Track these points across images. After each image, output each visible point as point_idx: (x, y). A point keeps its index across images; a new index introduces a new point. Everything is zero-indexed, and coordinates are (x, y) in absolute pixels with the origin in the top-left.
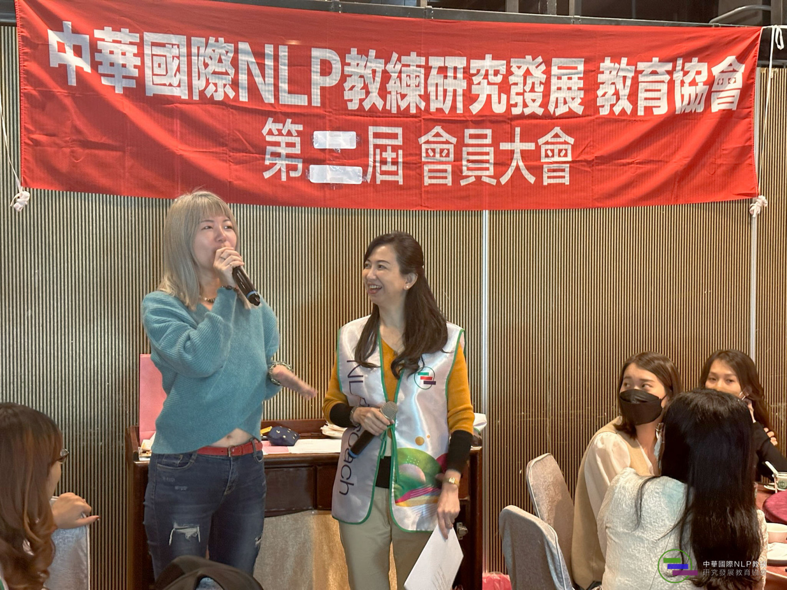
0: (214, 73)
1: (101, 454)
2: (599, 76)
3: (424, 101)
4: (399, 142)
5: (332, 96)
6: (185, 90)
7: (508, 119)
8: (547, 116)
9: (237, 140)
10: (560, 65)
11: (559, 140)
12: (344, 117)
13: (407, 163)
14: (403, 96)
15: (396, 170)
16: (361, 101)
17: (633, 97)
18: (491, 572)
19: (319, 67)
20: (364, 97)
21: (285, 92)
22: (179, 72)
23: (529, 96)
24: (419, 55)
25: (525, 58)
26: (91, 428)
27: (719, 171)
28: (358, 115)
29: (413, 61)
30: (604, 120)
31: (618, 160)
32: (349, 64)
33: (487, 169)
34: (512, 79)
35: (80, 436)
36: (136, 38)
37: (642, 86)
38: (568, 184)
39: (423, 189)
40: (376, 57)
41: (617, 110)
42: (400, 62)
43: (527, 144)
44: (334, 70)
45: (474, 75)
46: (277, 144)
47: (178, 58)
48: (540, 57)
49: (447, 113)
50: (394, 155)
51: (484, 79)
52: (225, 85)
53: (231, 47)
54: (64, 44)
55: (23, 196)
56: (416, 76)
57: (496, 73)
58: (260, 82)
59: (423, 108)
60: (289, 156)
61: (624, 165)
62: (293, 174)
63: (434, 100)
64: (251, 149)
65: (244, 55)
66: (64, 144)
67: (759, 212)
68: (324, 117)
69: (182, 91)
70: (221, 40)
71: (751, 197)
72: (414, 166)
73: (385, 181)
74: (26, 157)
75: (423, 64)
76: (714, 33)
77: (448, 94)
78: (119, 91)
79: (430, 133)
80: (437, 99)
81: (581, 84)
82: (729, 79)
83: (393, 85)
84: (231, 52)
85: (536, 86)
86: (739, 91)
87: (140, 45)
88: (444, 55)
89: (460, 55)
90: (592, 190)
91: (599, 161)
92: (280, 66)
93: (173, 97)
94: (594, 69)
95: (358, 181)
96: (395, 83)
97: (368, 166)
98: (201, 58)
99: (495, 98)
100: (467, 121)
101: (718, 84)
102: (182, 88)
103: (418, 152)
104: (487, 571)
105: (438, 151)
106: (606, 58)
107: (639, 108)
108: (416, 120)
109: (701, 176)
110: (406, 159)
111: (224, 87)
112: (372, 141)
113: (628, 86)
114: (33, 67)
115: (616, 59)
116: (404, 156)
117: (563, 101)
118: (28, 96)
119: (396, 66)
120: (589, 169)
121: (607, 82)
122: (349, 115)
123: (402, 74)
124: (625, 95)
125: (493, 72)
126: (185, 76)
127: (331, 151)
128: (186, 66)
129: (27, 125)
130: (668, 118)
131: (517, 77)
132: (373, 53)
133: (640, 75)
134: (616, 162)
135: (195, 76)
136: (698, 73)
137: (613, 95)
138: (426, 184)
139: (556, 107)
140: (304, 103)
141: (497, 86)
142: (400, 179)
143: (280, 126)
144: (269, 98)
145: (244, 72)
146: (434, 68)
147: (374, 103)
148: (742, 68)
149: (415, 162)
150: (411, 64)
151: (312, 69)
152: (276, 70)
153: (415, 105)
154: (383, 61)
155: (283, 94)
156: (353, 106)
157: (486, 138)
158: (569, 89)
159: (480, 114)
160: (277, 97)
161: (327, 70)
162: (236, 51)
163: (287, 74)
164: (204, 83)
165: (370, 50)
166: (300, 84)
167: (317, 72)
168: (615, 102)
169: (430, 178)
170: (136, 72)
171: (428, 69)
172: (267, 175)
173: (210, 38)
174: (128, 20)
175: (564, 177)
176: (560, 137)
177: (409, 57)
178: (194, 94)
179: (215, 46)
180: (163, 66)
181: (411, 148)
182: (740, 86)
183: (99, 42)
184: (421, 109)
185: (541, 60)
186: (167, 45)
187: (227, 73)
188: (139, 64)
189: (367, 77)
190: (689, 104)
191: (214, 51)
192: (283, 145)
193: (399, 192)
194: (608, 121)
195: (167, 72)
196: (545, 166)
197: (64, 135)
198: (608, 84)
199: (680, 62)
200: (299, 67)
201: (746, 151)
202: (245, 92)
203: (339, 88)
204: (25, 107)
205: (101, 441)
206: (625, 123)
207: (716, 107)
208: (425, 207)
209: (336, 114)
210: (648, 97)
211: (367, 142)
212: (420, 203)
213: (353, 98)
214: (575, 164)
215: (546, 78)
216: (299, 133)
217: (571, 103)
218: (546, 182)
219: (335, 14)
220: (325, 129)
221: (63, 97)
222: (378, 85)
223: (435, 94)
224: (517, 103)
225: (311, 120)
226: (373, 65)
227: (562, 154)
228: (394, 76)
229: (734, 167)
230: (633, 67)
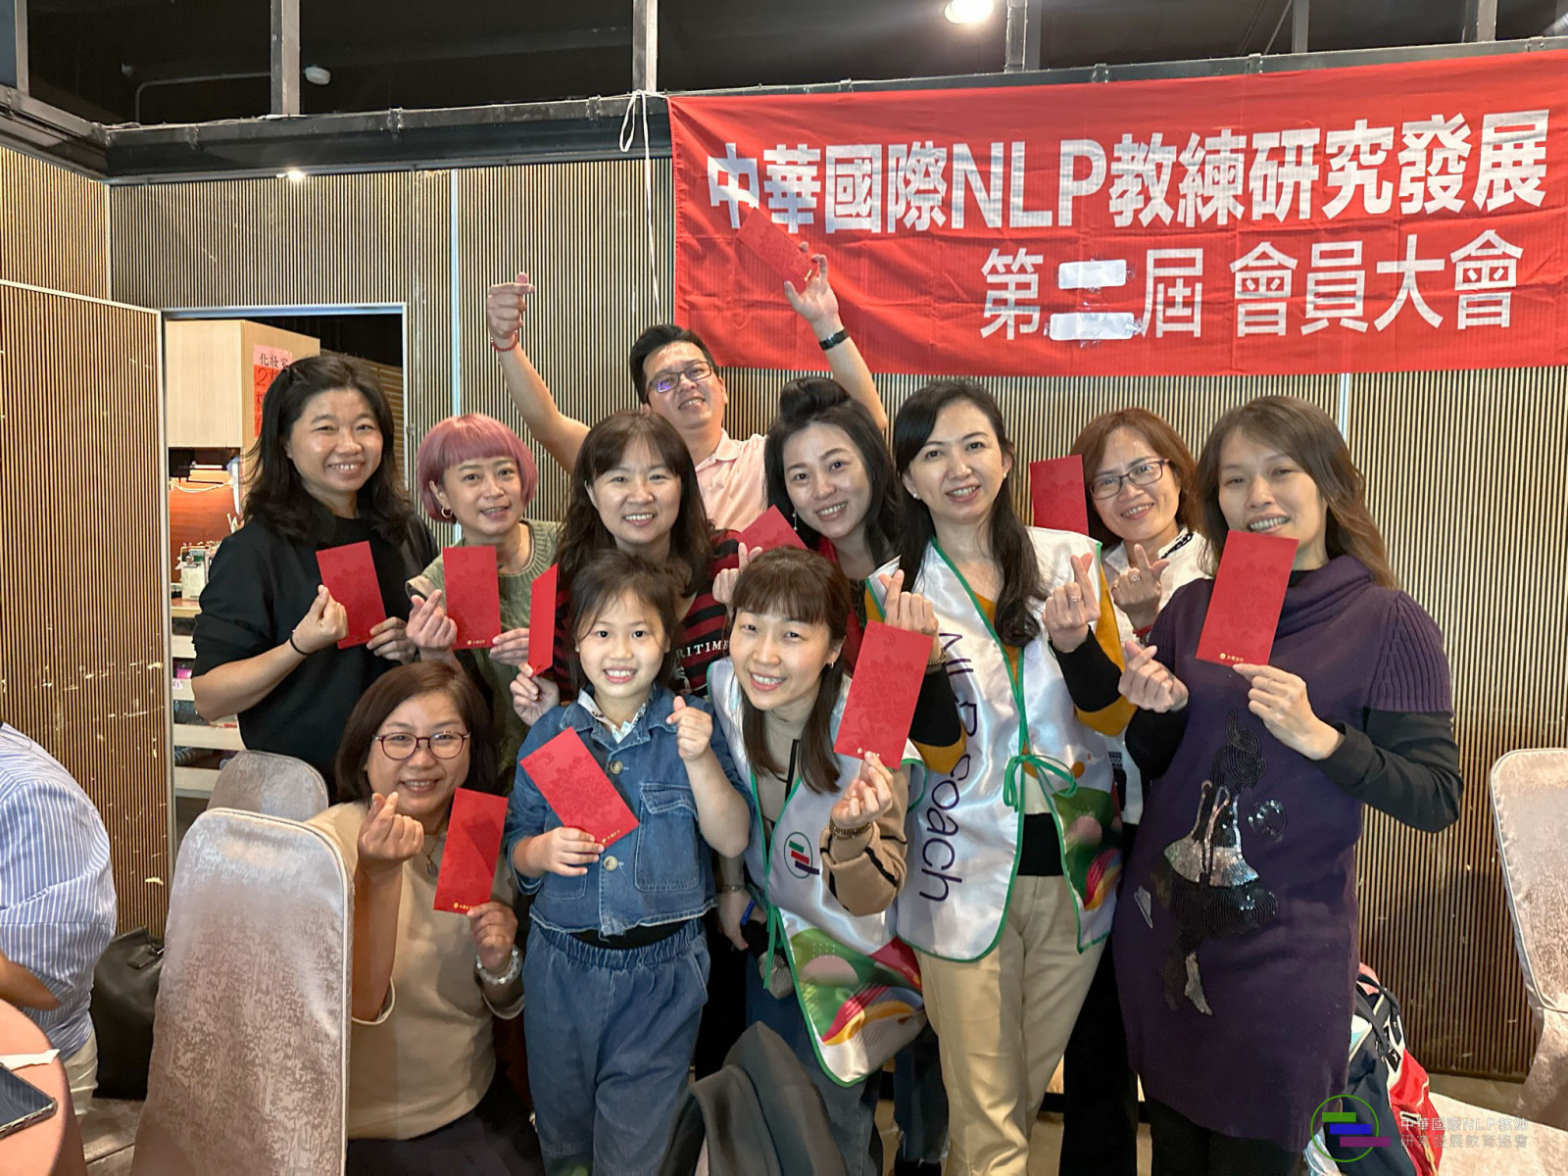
0: (918, 192)
3: (1242, 204)
4: (1197, 270)
5: (1093, 208)
6: (877, 220)
7: (1395, 222)
8: (1471, 212)
9: (944, 285)
10: (1500, 125)
11: (1491, 252)
12: (1108, 239)
13: (1209, 303)
14: (1206, 200)
15: (1190, 314)
16: (1137, 212)
19: (1072, 167)
20: (1141, 205)
21: (1018, 208)
22: (871, 196)
23: (1435, 182)
24: (1235, 133)
25: (1430, 119)
28: (1131, 235)
29: (1226, 144)
33: (1352, 306)
34: (1404, 157)
36: (816, 154)
38: (1508, 325)
39: (1235, 343)
40: (1164, 143)
42: (1203, 147)
43: (1429, 262)
44: (1094, 171)
45: (1334, 156)
46: (1004, 286)
47: (870, 176)
48: (1460, 115)
49: (1281, 219)
50: (1188, 292)
51: (1350, 160)
52: (932, 208)
53: (942, 152)
54: (727, 174)
56: (1230, 167)
57: (1374, 149)
58: (983, 198)
59: (1239, 216)
60: (1019, 303)
62: (1024, 329)
63: (1259, 202)
64: (965, 296)
65: (960, 162)
68: (1076, 241)
69: (873, 222)
70: (929, 144)
72: (1222, 306)
73: (1171, 333)
75: (1242, 145)
77: (1284, 190)
78: (793, 229)
79: (1250, 254)
80: (1264, 199)
81: (1541, 153)
83: (1191, 184)
84: (943, 160)
85: (1450, 164)
88: (1279, 128)
89: (1309, 127)
92: (1013, 173)
93: (861, 231)
95: (1127, 334)
96: (1193, 181)
97: (1143, 310)
98: (901, 174)
99: (1370, 191)
100: (1317, 230)
102: (873, 217)
103: (1229, 285)
105: (1263, 281)
108: (1229, 234)
110: (1206, 297)
111: (931, 211)
112: (1152, 271)
114: (691, 208)
116: (1204, 291)
117: (1503, 186)
118: (686, 247)
119: (1197, 154)
120: (1551, 300)
122: (1116, 235)
123: (1207, 167)
125: (1368, 148)
126: (878, 200)
127: (1084, 291)
128: (880, 187)
129: (682, 285)
131: (1414, 151)
132: (1157, 138)
135: (892, 200)
138: (1240, 334)
139: (1490, 195)
140: (1047, 222)
141: (1375, 171)
142: (1196, 328)
143: (1008, 259)
144: (994, 221)
145: (959, 185)
146: (1262, 151)
147: (1157, 215)
149: (1222, 300)
150: (1222, 148)
151: (1061, 172)
152: (1007, 178)
153: (1226, 212)
154: (1174, 149)
155: (1016, 213)
156: (1123, 221)
157: (1352, 256)
158: (1517, 163)
159: (1341, 218)
160: (1006, 218)
161: (1085, 171)
162: (950, 158)
163: (1022, 183)
164: (903, 208)
165: (1154, 134)
166: (1042, 195)
167: (1068, 176)
169: (1248, 324)
170: (813, 203)
172: (986, 332)
173: (914, 143)
174: (804, 132)
175: (1499, 314)
176: (1493, 246)
177: (1218, 139)
178: (889, 224)
179: (920, 154)
180: (850, 190)
181: (1217, 279)
183: (769, 167)
184: (1235, 217)
185: (1463, 120)
186: (855, 160)
187: (935, 191)
188: (818, 190)
189: (1148, 176)
191: (919, 161)
192: (1012, 287)
193: (1194, 348)
195: (854, 198)
196: (1461, 297)
197: (724, 294)
200: (1042, 172)
202: (961, 216)
203: (1103, 194)
204: (681, 261)
208: (1237, 370)
209: (1096, 236)
211: (1143, 274)
212: (1228, 364)
213: (1123, 209)
214: (1523, 292)
215: (1471, 150)
216: (1037, 268)
217: (1519, 187)
218: (1463, 323)
219: (1099, 85)
220: (1077, 260)
221: (723, 245)
222: (1164, 186)
223: (1261, 192)
224: (1412, 195)
225: (1055, 247)
226: (1157, 157)
227: (1497, 276)
228: (1193, 169)
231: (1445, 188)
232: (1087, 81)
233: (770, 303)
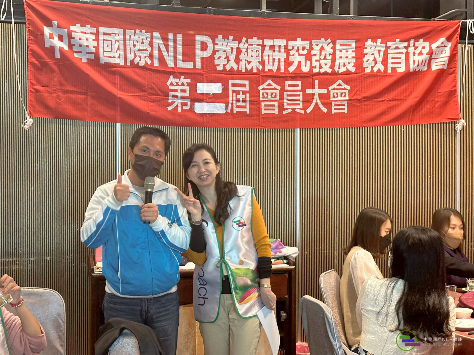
0: (139, 50)
1: (73, 271)
2: (365, 50)
3: (261, 65)
4: (247, 89)
5: (208, 62)
6: (122, 60)
7: (311, 75)
8: (334, 73)
9: (151, 89)
10: (341, 44)
11: (341, 87)
12: (215, 75)
13: (251, 101)
14: (249, 62)
15: (245, 105)
16: (225, 65)
17: (385, 62)
18: (303, 342)
19: (200, 46)
20: (226, 63)
21: (180, 61)
22: (119, 50)
23: (323, 62)
24: (258, 38)
25: (321, 40)
26: (67, 256)
27: (437, 105)
28: (222, 74)
29: (255, 42)
30: (367, 75)
31: (376, 98)
32: (217, 44)
33: (299, 104)
34: (313, 52)
35: (61, 260)
36: (94, 30)
37: (390, 56)
38: (347, 113)
39: (261, 116)
40: (233, 40)
41: (375, 70)
42: (247, 43)
43: (322, 90)
44: (208, 48)
45: (291, 50)
46: (176, 91)
47: (118, 41)
48: (329, 39)
49: (275, 72)
50: (244, 97)
51: (296, 52)
52: (145, 57)
53: (149, 35)
54: (53, 34)
55: (29, 121)
56: (257, 51)
57: (304, 48)
58: (166, 55)
59: (261, 69)
60: (182, 97)
61: (380, 102)
62: (185, 108)
63: (267, 65)
64: (160, 94)
65: (156, 40)
66: (53, 92)
67: (461, 129)
68: (203, 75)
69: (120, 60)
70: (143, 31)
71: (456, 120)
72: (256, 103)
73: (239, 112)
74: (32, 99)
75: (261, 43)
76: (432, 24)
77: (275, 61)
78: (84, 60)
79: (265, 84)
80: (269, 64)
81: (354, 55)
82: (442, 51)
83: (243, 56)
84: (149, 38)
85: (327, 56)
86: (448, 58)
87: (97, 34)
88: (273, 38)
89: (282, 39)
90: (361, 116)
91: (365, 100)
92: (177, 46)
93: (115, 64)
94: (361, 46)
95: (223, 112)
96: (244, 55)
97: (228, 103)
98: (132, 42)
99: (303, 63)
100: (287, 76)
101: (435, 54)
102: (120, 58)
103: (258, 95)
104: (300, 342)
105: (270, 94)
106: (368, 39)
107: (388, 68)
108: (257, 76)
109: (426, 107)
110: (250, 99)
111: (145, 58)
112: (231, 88)
113: (381, 56)
114: (35, 48)
115: (374, 40)
116: (250, 97)
117: (343, 65)
118: (33, 64)
119: (245, 45)
120: (359, 104)
121: (369, 54)
122: (217, 73)
123: (249, 50)
124: (380, 61)
125: (302, 48)
126: (122, 52)
127: (207, 94)
128: (123, 46)
129: (31, 81)
130: (405, 74)
131: (316, 51)
132: (231, 38)
133: (388, 49)
134: (375, 100)
135: (128, 52)
136: (424, 48)
137: (373, 61)
138: (263, 113)
139: (339, 68)
140: (191, 66)
141: (304, 56)
142: (247, 110)
143: (177, 80)
144: (171, 64)
145: (156, 49)
146: (267, 46)
147: (232, 67)
148: (449, 45)
149: (256, 100)
150: (254, 44)
151: (196, 47)
152: (175, 48)
153: (256, 67)
154: (237, 42)
155: (179, 62)
156: (220, 68)
157: (298, 86)
158: (347, 57)
159: (294, 72)
160: (175, 63)
161: (205, 48)
162: (152, 37)
163: (181, 50)
164: (133, 56)
165: (230, 36)
166: (189, 56)
167: (199, 49)
168: (374, 65)
169: (265, 109)
170: (94, 50)
171: (263, 46)
172: (170, 108)
173: (137, 30)
174: (90, 20)
175: (344, 109)
176: (341, 85)
177: (252, 40)
178: (127, 62)
179: (140, 35)
180: (110, 46)
181: (254, 92)
182: (449, 55)
183: (73, 33)
184: (259, 70)
185: (330, 41)
186: (112, 34)
187: (146, 50)
188: (96, 45)
189: (228, 52)
190: (418, 66)
191: (139, 37)
192: (179, 91)
193: (247, 118)
194: (370, 76)
195: (112, 50)
196: (333, 102)
197: (52, 86)
198: (370, 55)
199: (412, 42)
200: (188, 46)
201: (453, 93)
202: (157, 61)
203: (212, 58)
204: (31, 70)
205: (73, 263)
206: (380, 77)
207: (434, 68)
208: (262, 126)
209: (210, 73)
210: (394, 62)
211: (228, 89)
212: (259, 124)
213: (220, 64)
214: (351, 101)
215: (333, 51)
216: (188, 84)
217: (348, 66)
218: (334, 112)
219: (209, 15)
220: (204, 82)
221: (52, 65)
222: (234, 56)
223: (268, 61)
224: (316, 66)
225: (195, 76)
226: (231, 45)
227: (343, 96)
228: (244, 51)
229: (446, 103)
230: (385, 45)
232: (205, 13)
233: (74, 91)
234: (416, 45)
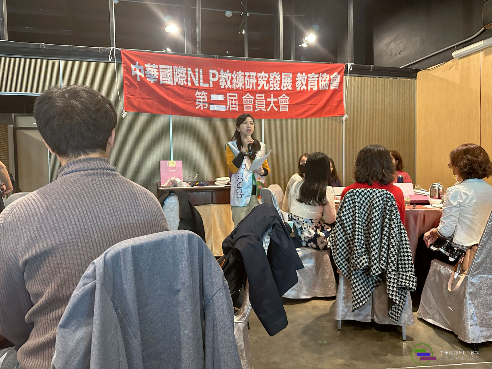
0: (181, 77)
2: (297, 78)
3: (244, 86)
4: (237, 98)
5: (216, 84)
7: (269, 91)
8: (281, 90)
9: (187, 97)
10: (285, 75)
13: (239, 104)
14: (237, 84)
15: (236, 106)
16: (225, 86)
17: (307, 85)
19: (212, 75)
20: (225, 84)
21: (202, 83)
22: (170, 77)
23: (275, 84)
24: (242, 72)
25: (274, 73)
27: (333, 107)
28: (224, 90)
30: (298, 92)
32: (221, 75)
33: (263, 106)
34: (270, 79)
36: (157, 67)
37: (309, 82)
38: (288, 111)
41: (302, 89)
42: (236, 74)
43: (275, 99)
44: (216, 76)
45: (259, 78)
46: (200, 98)
47: (170, 72)
48: (279, 73)
49: (251, 89)
50: (235, 102)
51: (262, 79)
52: (184, 81)
53: (185, 69)
54: (136, 69)
55: (125, 113)
56: (241, 78)
57: (265, 77)
58: (194, 80)
60: (203, 102)
61: (304, 105)
62: (205, 108)
63: (247, 86)
64: (192, 100)
65: (189, 72)
66: (136, 98)
67: (345, 119)
68: (214, 90)
69: (171, 82)
70: (182, 67)
71: (343, 115)
73: (233, 110)
74: (126, 102)
75: (243, 74)
77: (251, 83)
78: (152, 82)
79: (246, 96)
81: (291, 81)
82: (336, 80)
83: (234, 81)
85: (277, 81)
86: (339, 83)
87: (158, 69)
88: (249, 72)
89: (255, 72)
90: (295, 113)
91: (297, 104)
93: (168, 84)
94: (295, 76)
95: (224, 110)
97: (227, 105)
98: (176, 73)
99: (265, 85)
100: (257, 92)
101: (332, 81)
103: (242, 101)
105: (248, 101)
106: (299, 73)
107: (309, 88)
108: (242, 91)
109: (328, 109)
112: (228, 98)
113: (305, 82)
114: (127, 75)
115: (301, 73)
116: (238, 102)
117: (286, 86)
118: (126, 84)
120: (294, 107)
121: (299, 80)
122: (221, 90)
123: (237, 78)
124: (304, 84)
126: (172, 78)
127: (216, 101)
128: (172, 75)
129: (125, 92)
130: (317, 91)
131: (272, 78)
132: (228, 71)
133: (309, 78)
134: (302, 104)
135: (175, 78)
136: (326, 78)
137: (301, 84)
139: (284, 88)
140: (208, 86)
141: (266, 81)
142: (237, 109)
143: (200, 93)
144: (197, 85)
145: (189, 77)
146: (247, 76)
147: (229, 86)
148: (340, 76)
149: (241, 104)
150: (240, 74)
151: (210, 76)
152: (199, 76)
153: (241, 87)
154: (231, 74)
156: (222, 87)
157: (263, 97)
158: (287, 82)
159: (261, 90)
160: (199, 84)
161: (214, 76)
162: (187, 70)
163: (202, 77)
164: (178, 80)
166: (206, 80)
168: (301, 86)
169: (246, 109)
170: (157, 77)
171: (245, 76)
172: (197, 108)
173: (179, 66)
174: (154, 61)
175: (286, 109)
176: (285, 97)
177: (239, 72)
178: (174, 83)
179: (181, 69)
180: (165, 75)
181: (240, 100)
182: (339, 81)
183: (146, 68)
184: (243, 88)
186: (166, 69)
187: (184, 77)
188: (158, 74)
189: (226, 78)
190: (324, 87)
192: (202, 99)
193: (237, 113)
195: (166, 77)
196: (280, 106)
197: (136, 95)
199: (321, 74)
200: (206, 76)
201: (341, 101)
202: (190, 83)
203: (218, 82)
204: (125, 87)
206: (304, 93)
207: (332, 88)
209: (217, 90)
210: (311, 85)
211: (227, 98)
213: (222, 85)
214: (289, 105)
215: (281, 79)
216: (206, 95)
217: (288, 87)
218: (281, 110)
219: (216, 59)
220: (214, 94)
221: (136, 84)
222: (230, 81)
223: (247, 83)
224: (272, 87)
225: (210, 91)
226: (228, 75)
227: (286, 102)
228: (235, 78)
229: (338, 106)
230: (307, 76)
231: (277, 86)
232: (214, 58)
233: (147, 98)
234: (323, 76)
